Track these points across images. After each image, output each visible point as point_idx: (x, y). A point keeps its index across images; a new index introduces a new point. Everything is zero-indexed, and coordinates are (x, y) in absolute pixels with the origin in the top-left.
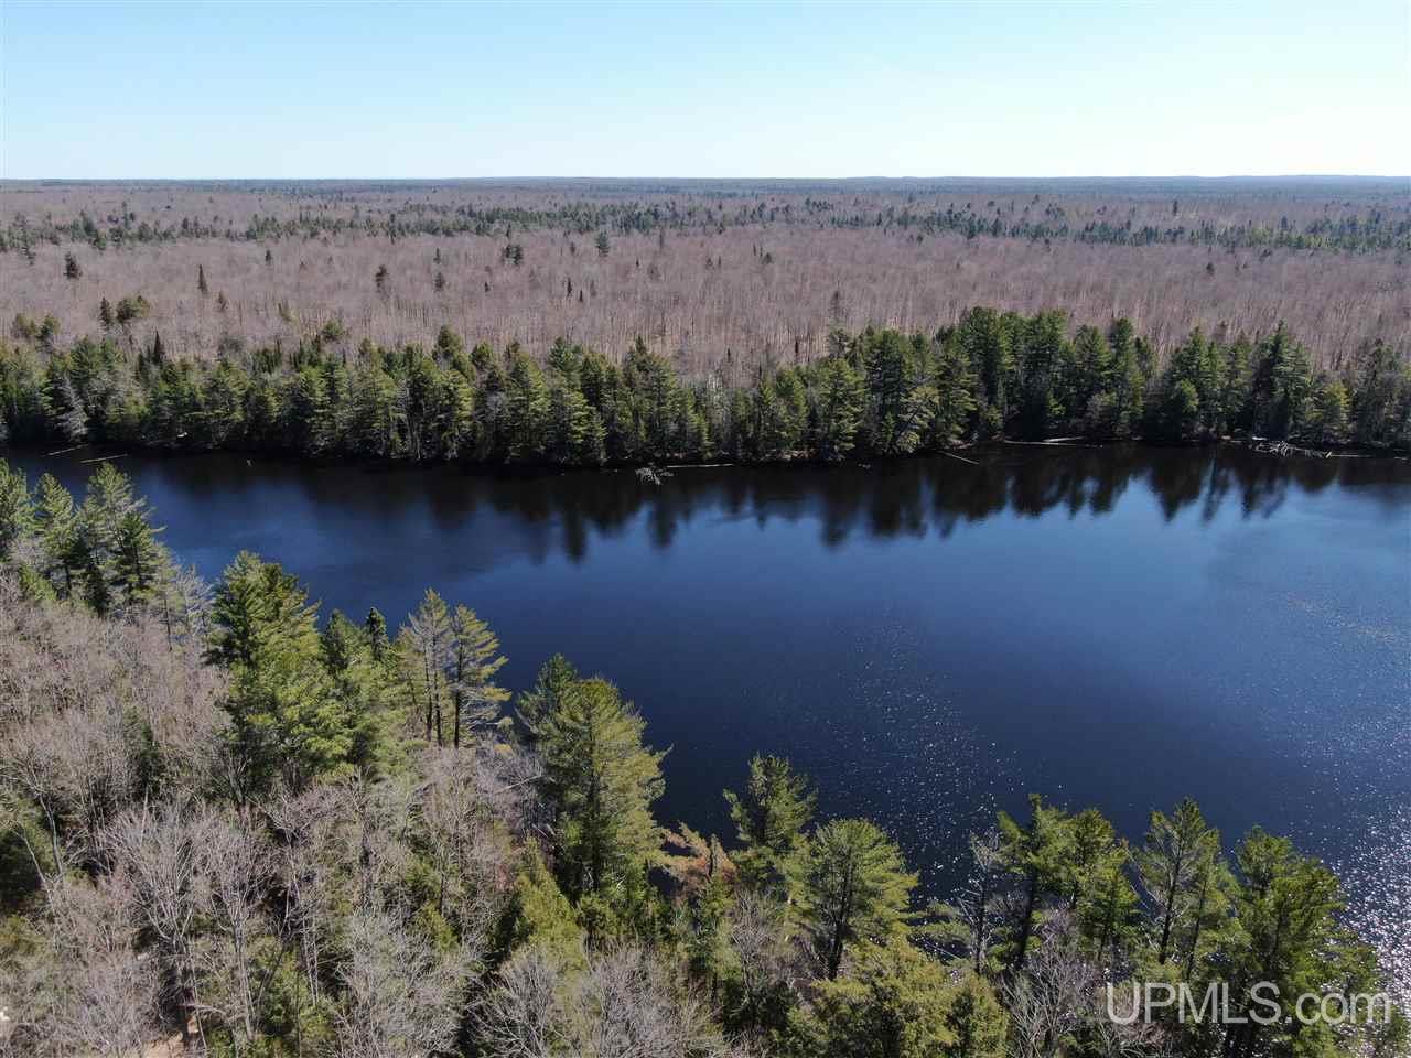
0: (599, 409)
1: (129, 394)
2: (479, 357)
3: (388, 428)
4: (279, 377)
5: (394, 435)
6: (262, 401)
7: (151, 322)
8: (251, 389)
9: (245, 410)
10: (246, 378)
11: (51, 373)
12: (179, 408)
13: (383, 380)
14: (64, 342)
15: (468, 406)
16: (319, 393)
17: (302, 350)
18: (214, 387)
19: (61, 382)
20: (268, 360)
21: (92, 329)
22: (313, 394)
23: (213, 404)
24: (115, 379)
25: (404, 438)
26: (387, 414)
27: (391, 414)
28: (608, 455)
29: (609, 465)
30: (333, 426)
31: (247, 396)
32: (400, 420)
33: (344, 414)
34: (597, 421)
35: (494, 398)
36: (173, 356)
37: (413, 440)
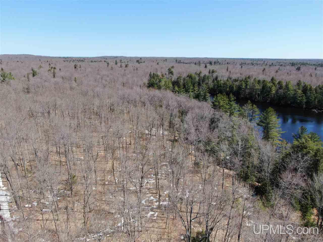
0: (305, 95)
1: (210, 84)
2: (279, 83)
3: (256, 94)
4: (237, 83)
5: (257, 96)
6: (233, 87)
7: (217, 73)
8: (231, 85)
9: (229, 89)
10: (231, 83)
11: (199, 80)
12: (218, 87)
13: (257, 85)
14: (202, 75)
15: (274, 92)
16: (243, 86)
17: (242, 80)
18: (224, 84)
19: (200, 81)
20: (236, 80)
21: (207, 74)
22: (242, 86)
23: (224, 87)
24: (209, 81)
25: (259, 97)
26: (256, 91)
27: (257, 92)
28: (306, 106)
29: (306, 108)
30: (245, 93)
31: (230, 86)
32: (259, 93)
33: (247, 91)
34: (304, 98)
35: (280, 91)
36: (219, 79)
37: (261, 97)
